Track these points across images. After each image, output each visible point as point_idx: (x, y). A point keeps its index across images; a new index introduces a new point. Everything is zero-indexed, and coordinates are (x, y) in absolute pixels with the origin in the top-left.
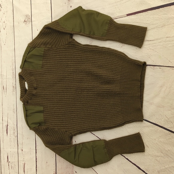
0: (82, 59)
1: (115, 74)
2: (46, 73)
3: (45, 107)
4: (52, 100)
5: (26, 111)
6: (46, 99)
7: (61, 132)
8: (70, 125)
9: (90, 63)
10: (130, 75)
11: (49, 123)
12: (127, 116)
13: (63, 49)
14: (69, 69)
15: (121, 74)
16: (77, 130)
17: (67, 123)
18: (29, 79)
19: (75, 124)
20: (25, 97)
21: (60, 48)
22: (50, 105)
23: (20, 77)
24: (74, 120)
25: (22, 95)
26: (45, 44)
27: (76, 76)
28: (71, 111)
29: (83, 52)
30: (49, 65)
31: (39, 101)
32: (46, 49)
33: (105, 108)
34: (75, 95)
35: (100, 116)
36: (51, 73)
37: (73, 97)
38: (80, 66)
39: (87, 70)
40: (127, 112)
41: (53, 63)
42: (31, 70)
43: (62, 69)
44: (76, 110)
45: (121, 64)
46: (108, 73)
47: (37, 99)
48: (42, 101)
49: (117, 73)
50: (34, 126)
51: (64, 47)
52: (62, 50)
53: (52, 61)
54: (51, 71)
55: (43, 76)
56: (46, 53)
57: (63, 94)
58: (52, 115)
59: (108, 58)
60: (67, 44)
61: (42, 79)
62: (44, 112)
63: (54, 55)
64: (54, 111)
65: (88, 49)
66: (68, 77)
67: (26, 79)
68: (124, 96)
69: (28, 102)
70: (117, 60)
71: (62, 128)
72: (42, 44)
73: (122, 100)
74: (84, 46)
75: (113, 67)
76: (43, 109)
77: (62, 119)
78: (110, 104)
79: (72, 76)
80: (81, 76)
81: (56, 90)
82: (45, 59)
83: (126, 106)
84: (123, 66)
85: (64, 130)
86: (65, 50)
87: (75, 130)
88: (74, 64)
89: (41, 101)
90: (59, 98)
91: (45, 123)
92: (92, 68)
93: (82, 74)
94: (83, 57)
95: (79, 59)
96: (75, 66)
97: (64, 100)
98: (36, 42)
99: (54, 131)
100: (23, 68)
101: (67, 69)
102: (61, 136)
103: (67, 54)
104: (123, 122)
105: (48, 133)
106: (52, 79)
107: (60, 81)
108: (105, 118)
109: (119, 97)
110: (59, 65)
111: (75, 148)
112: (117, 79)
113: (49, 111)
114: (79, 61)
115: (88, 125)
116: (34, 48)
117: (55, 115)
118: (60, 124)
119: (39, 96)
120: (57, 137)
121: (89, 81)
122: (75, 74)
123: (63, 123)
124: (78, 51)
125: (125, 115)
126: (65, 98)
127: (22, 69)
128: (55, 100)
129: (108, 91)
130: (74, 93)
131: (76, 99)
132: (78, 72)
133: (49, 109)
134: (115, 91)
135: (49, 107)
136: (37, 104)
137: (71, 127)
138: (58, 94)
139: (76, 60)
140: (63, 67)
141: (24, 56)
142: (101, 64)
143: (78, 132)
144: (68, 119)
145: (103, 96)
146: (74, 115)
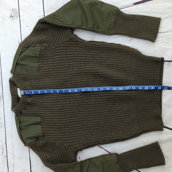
0: (87, 58)
1: (129, 75)
2: (44, 77)
3: (43, 117)
4: (51, 108)
5: (20, 123)
6: (44, 108)
7: (63, 147)
8: (75, 138)
9: (98, 63)
10: (147, 75)
11: (48, 136)
12: (143, 125)
13: (63, 48)
14: (71, 70)
15: (135, 74)
16: (83, 143)
17: (71, 136)
18: (22, 85)
19: (80, 137)
20: (17, 106)
21: (60, 47)
22: (49, 115)
23: (10, 83)
24: (79, 132)
25: (14, 104)
26: (41, 42)
27: (80, 79)
28: (75, 120)
29: (88, 50)
30: (46, 68)
31: (35, 110)
32: (42, 48)
33: (117, 116)
34: (80, 101)
35: (111, 126)
36: (49, 77)
37: (77, 104)
38: (84, 67)
39: (94, 71)
40: (144, 119)
41: (51, 65)
42: (24, 74)
43: (62, 71)
44: (81, 120)
45: (135, 62)
46: (120, 74)
47: (33, 108)
48: (39, 110)
49: (130, 74)
50: (30, 141)
51: (65, 45)
52: (61, 48)
53: (49, 62)
54: (49, 75)
55: (40, 80)
56: (43, 53)
57: (65, 100)
58: (52, 127)
59: (119, 56)
60: (68, 41)
61: (38, 84)
62: (42, 124)
63: (52, 55)
64: (54, 122)
65: (94, 46)
66: (70, 80)
67: (19, 85)
68: (140, 101)
69: (21, 112)
70: (129, 58)
71: (65, 142)
72: (37, 42)
73: (138, 106)
74: (89, 43)
75: (125, 67)
76: (41, 119)
77: (64, 131)
78: (124, 111)
79: (75, 79)
80: (87, 78)
81: (56, 96)
82: (42, 61)
83: (142, 113)
84: (137, 65)
85: (67, 144)
86: (65, 48)
87: (81, 144)
88: (78, 65)
89: (37, 110)
90: (60, 106)
91: (43, 136)
92: (100, 69)
93: (87, 76)
94: (87, 56)
95: (83, 58)
96: (79, 67)
97: (66, 108)
98: (30, 41)
99: (54, 146)
100: (15, 73)
101: (69, 71)
102: (63, 151)
103: (69, 53)
104: (140, 132)
105: (48, 149)
106: (50, 83)
107: (61, 85)
108: (118, 127)
109: (134, 103)
110: (58, 67)
111: (81, 165)
112: (131, 80)
113: (48, 122)
114: (83, 60)
115: (97, 137)
116: (28, 47)
117: (55, 127)
118: (61, 137)
119: (35, 104)
120: (59, 154)
121: (97, 84)
122: (79, 76)
123: (66, 136)
124: (82, 49)
125: (141, 124)
126: (68, 105)
127: (13, 73)
128: (56, 108)
129: (122, 95)
130: (79, 99)
131: (81, 106)
132: (82, 74)
133: (48, 120)
134: (130, 95)
135: (47, 117)
136: (33, 114)
137: (76, 140)
138: (59, 101)
139: (80, 60)
140: (64, 69)
141: (15, 58)
142: (110, 63)
143: (85, 146)
144: (71, 131)
145: (115, 101)
146: (79, 125)
